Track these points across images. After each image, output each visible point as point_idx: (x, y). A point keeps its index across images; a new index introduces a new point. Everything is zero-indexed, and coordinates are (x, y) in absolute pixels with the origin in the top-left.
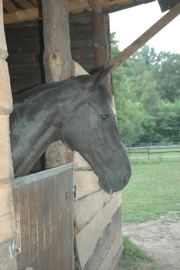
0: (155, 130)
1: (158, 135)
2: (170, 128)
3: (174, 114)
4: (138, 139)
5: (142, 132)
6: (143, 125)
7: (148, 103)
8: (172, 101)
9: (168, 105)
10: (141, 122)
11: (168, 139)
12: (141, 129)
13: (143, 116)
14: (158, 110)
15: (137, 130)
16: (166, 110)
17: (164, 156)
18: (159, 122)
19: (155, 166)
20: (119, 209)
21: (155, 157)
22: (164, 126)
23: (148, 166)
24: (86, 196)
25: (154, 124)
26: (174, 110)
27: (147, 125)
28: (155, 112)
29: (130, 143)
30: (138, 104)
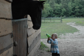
0: (53, 13)
1: (54, 14)
2: (58, 12)
3: (59, 8)
4: (48, 16)
5: (49, 13)
6: (49, 11)
7: (51, 4)
8: (59, 4)
9: (58, 5)
10: (49, 10)
11: (57, 16)
12: (49, 12)
13: (50, 8)
14: (54, 7)
15: (47, 12)
16: (57, 7)
17: (55, 21)
18: (54, 11)
19: (52, 24)
20: (40, 33)
21: (53, 21)
22: (56, 12)
23: (50, 24)
24: (30, 28)
25: (53, 11)
26: (59, 7)
27: (51, 11)
28: (53, 7)
29: (45, 17)
30: (48, 4)
